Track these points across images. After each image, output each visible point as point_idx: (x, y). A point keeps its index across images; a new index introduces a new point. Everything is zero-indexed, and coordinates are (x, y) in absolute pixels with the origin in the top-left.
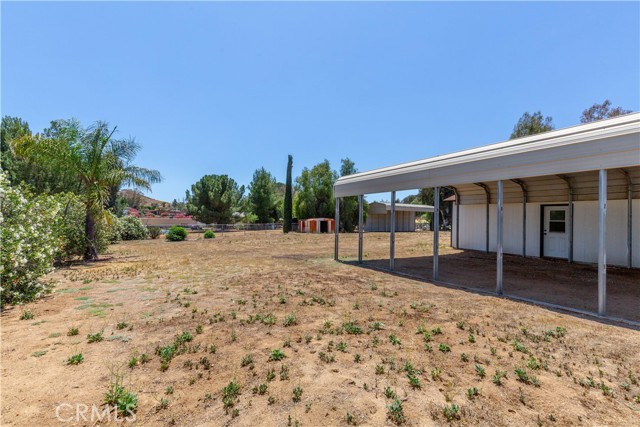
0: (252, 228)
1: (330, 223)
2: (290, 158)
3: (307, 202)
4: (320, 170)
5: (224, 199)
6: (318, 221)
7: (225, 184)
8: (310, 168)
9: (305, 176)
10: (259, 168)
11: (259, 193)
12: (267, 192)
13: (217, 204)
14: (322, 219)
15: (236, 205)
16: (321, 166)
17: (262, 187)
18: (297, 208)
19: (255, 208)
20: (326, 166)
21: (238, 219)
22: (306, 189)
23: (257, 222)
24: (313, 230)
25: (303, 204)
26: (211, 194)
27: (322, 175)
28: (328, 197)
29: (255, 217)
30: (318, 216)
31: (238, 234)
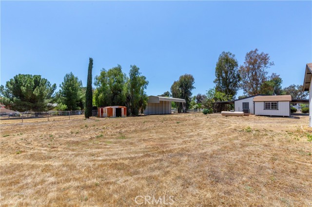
0: (63, 114)
1: (123, 109)
2: (91, 61)
3: (105, 94)
4: (115, 71)
5: (36, 92)
6: (114, 108)
7: (38, 82)
8: (107, 70)
9: (103, 74)
10: (69, 73)
11: (68, 89)
12: (75, 89)
13: (30, 96)
14: (117, 107)
15: (49, 97)
16: (116, 69)
17: (70, 85)
18: (97, 99)
19: (65, 100)
20: (119, 69)
21: (51, 108)
22: (104, 85)
23: (66, 110)
24: (110, 115)
25: (101, 95)
26: (23, 89)
27: (115, 75)
28: (120, 91)
29: (65, 106)
30: (113, 104)
31: (51, 119)
